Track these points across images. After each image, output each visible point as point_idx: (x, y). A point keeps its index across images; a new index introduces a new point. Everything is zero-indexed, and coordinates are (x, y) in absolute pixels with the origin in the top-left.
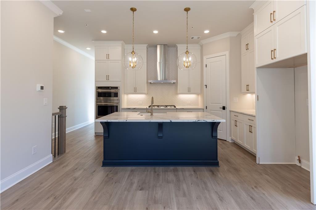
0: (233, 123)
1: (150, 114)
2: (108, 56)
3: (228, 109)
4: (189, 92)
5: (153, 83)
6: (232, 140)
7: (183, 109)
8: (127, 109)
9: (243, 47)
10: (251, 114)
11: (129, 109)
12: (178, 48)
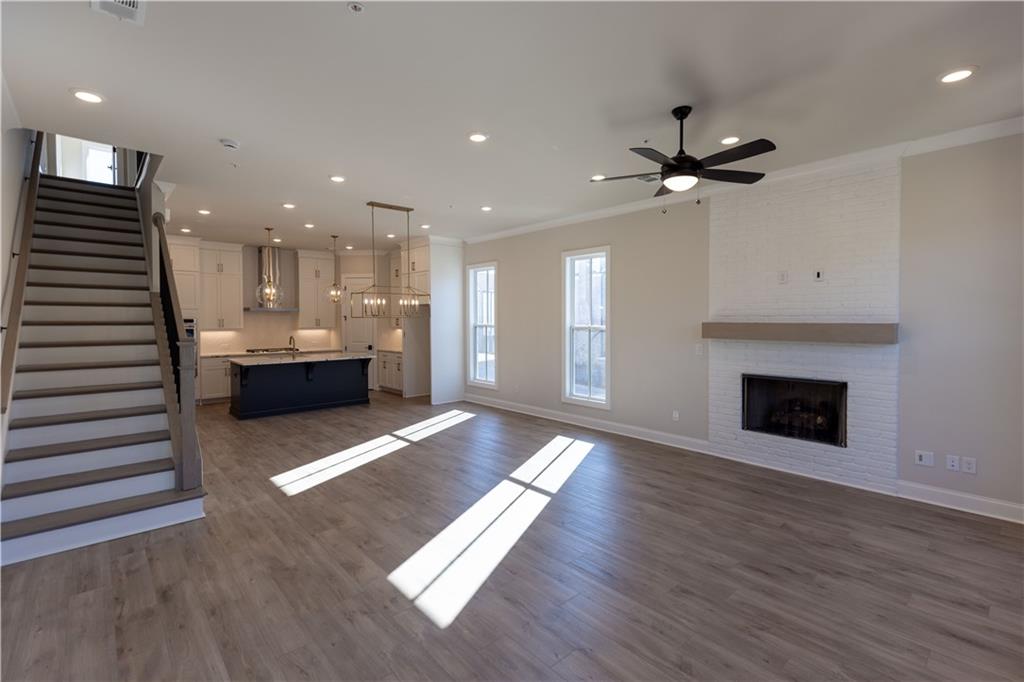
0: (381, 364)
1: (292, 357)
3: (375, 348)
4: (318, 325)
5: (255, 308)
6: (380, 387)
7: (311, 352)
8: (213, 357)
9: (393, 272)
10: (398, 351)
11: (216, 357)
12: (300, 255)
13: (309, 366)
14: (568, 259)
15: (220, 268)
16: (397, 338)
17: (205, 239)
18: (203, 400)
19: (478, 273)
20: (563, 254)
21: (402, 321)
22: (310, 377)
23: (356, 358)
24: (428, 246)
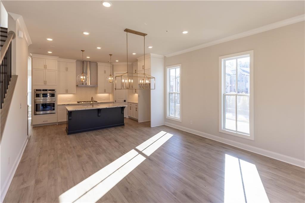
0: (129, 108)
1: (92, 106)
2: (45, 67)
3: (127, 101)
4: (105, 92)
5: (80, 85)
6: (129, 117)
7: (102, 103)
8: (62, 105)
9: (134, 71)
10: (136, 103)
11: (64, 105)
12: (98, 65)
13: (99, 110)
14: (223, 60)
15: (67, 69)
16: (135, 98)
17: (61, 57)
18: (58, 123)
19: (171, 70)
20: (219, 57)
21: (138, 91)
22: (99, 115)
23: (119, 107)
24: (150, 58)
